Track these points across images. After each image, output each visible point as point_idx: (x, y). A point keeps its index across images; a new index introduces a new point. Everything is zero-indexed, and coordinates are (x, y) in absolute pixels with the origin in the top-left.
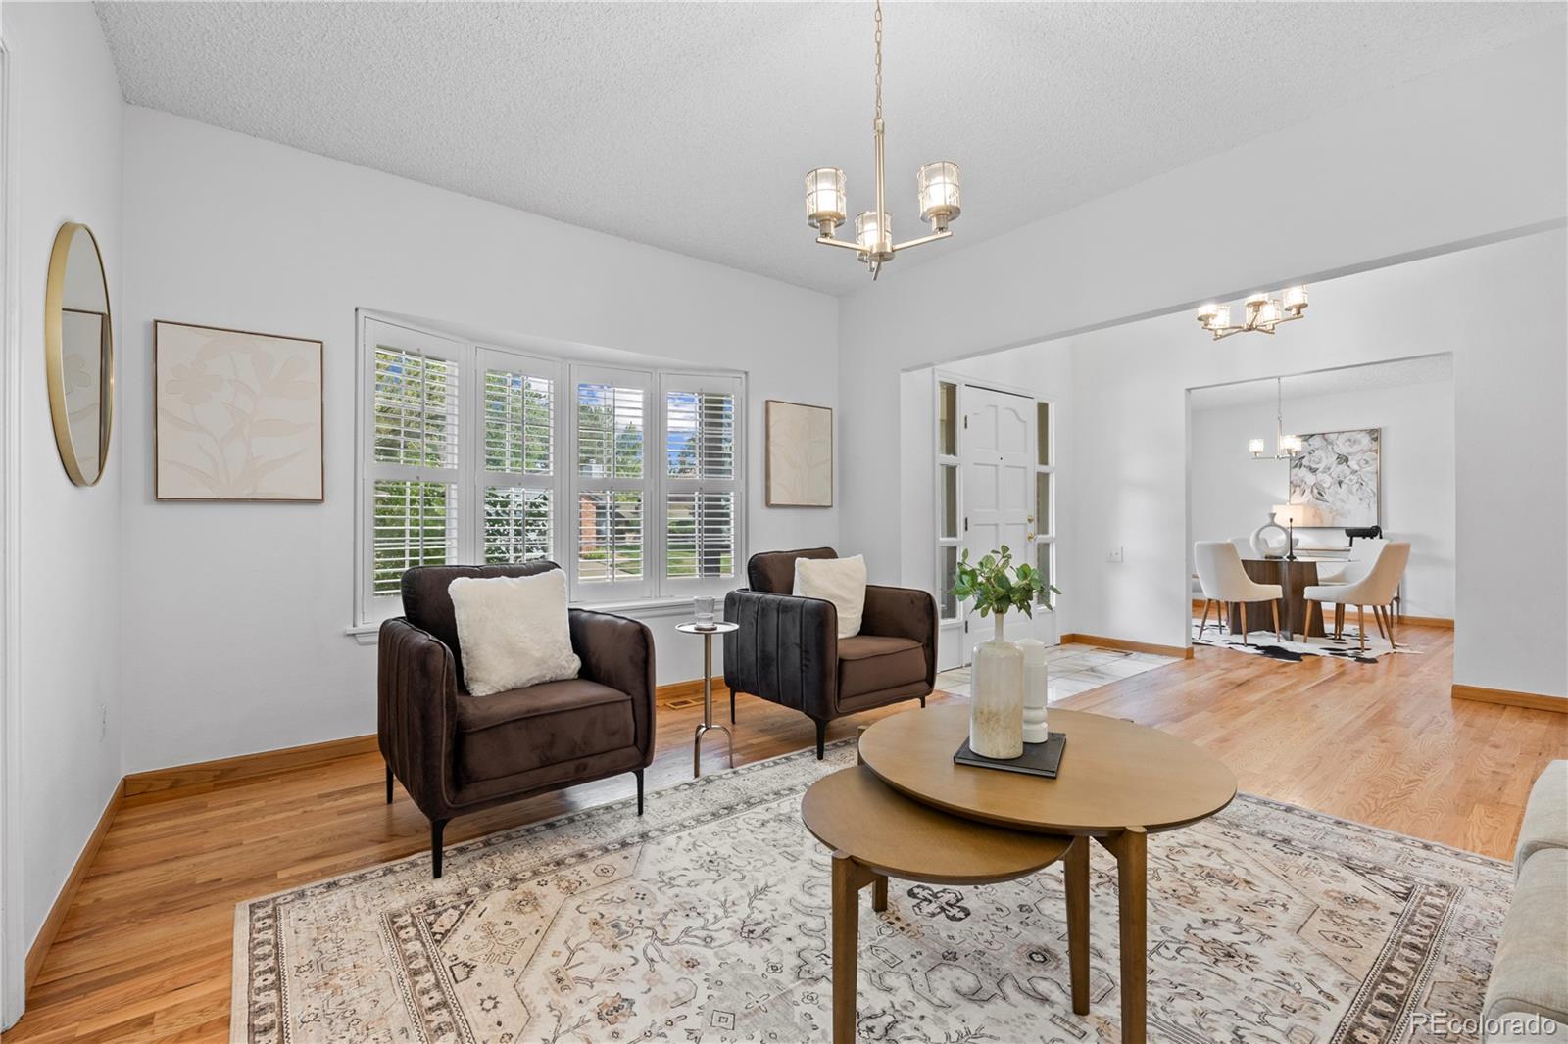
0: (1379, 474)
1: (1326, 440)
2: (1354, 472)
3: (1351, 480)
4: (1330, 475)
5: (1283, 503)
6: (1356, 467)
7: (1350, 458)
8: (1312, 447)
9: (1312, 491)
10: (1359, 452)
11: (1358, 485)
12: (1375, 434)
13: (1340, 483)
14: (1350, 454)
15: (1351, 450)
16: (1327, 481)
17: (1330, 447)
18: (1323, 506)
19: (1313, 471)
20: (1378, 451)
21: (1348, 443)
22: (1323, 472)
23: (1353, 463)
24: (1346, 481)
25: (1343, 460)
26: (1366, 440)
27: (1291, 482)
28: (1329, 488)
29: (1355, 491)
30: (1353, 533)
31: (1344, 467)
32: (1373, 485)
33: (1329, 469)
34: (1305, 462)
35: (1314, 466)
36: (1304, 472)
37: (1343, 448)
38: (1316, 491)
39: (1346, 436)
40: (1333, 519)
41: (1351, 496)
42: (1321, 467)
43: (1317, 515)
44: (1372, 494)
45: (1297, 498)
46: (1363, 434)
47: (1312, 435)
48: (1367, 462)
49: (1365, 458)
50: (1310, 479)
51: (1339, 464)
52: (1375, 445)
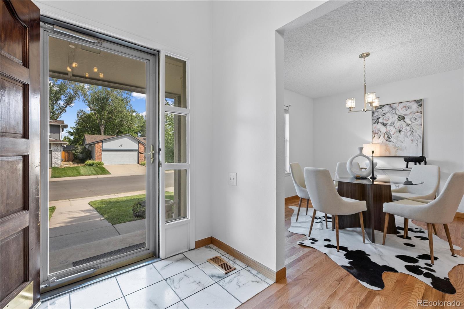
0: (422, 125)
1: (391, 107)
2: (408, 125)
3: (406, 129)
4: (394, 127)
5: (368, 143)
6: (410, 122)
7: (405, 117)
8: (384, 112)
9: (384, 136)
10: (411, 113)
11: (410, 132)
12: (420, 103)
13: (400, 131)
14: (405, 115)
15: (406, 112)
16: (392, 130)
17: (394, 111)
18: (390, 144)
19: (385, 125)
20: (422, 112)
21: (404, 108)
22: (390, 126)
23: (407, 120)
24: (404, 130)
25: (402, 118)
26: (415, 106)
27: (373, 132)
28: (394, 134)
29: (408, 135)
30: (408, 160)
31: (402, 122)
32: (419, 132)
33: (394, 123)
34: (380, 120)
35: (385, 122)
36: (379, 126)
37: (401, 111)
38: (386, 136)
39: (403, 104)
40: (396, 152)
41: (406, 138)
42: (389, 122)
43: (387, 149)
44: (419, 137)
45: (376, 140)
46: (413, 103)
47: (384, 105)
48: (416, 119)
49: (415, 116)
50: (383, 129)
51: (399, 120)
52: (420, 109)
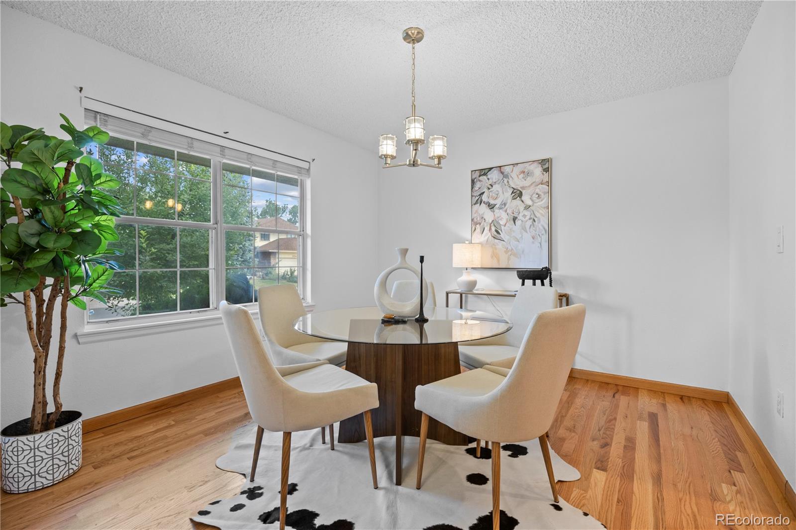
0: (550, 208)
1: (502, 173)
2: (527, 207)
3: (524, 216)
4: (506, 211)
5: (461, 241)
6: (529, 203)
7: (524, 192)
8: (490, 182)
9: (490, 229)
10: (532, 184)
11: (530, 222)
12: (546, 165)
13: (514, 219)
14: (523, 188)
15: (527, 183)
16: (503, 217)
17: (506, 180)
18: (500, 245)
19: (491, 207)
20: (549, 184)
21: (522, 175)
22: (500, 208)
23: (525, 197)
24: (520, 217)
25: (518, 194)
26: (537, 170)
27: (472, 220)
28: (505, 225)
29: (528, 227)
30: (525, 275)
31: (518, 201)
32: (544, 222)
33: (505, 204)
34: (485, 198)
35: (492, 202)
36: (483, 208)
37: (517, 181)
38: (493, 229)
39: (520, 168)
40: (509, 259)
41: (524, 234)
42: (498, 202)
43: (494, 255)
44: (543, 232)
45: (478, 238)
46: (536, 164)
47: (490, 169)
48: (539, 196)
49: (538, 191)
50: (489, 216)
51: (514, 199)
52: (546, 177)
